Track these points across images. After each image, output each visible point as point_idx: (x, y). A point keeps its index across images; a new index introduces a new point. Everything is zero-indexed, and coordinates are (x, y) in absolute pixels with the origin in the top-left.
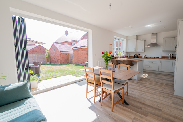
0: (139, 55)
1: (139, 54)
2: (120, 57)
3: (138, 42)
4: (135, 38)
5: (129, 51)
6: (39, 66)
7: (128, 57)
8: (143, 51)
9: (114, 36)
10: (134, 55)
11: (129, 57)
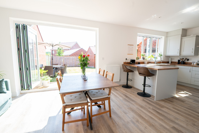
0: (188, 60)
1: (188, 58)
3: (185, 39)
4: (180, 33)
5: (170, 53)
6: (64, 68)
7: (168, 62)
8: (193, 54)
9: (138, 33)
10: (179, 61)
11: (170, 62)
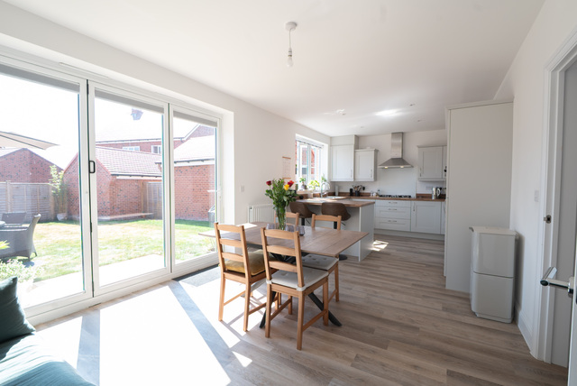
0: (364, 188)
1: (364, 185)
2: (315, 196)
3: (360, 152)
5: (338, 177)
6: (27, 225)
7: (334, 194)
8: (372, 179)
10: (351, 190)
11: (337, 194)
